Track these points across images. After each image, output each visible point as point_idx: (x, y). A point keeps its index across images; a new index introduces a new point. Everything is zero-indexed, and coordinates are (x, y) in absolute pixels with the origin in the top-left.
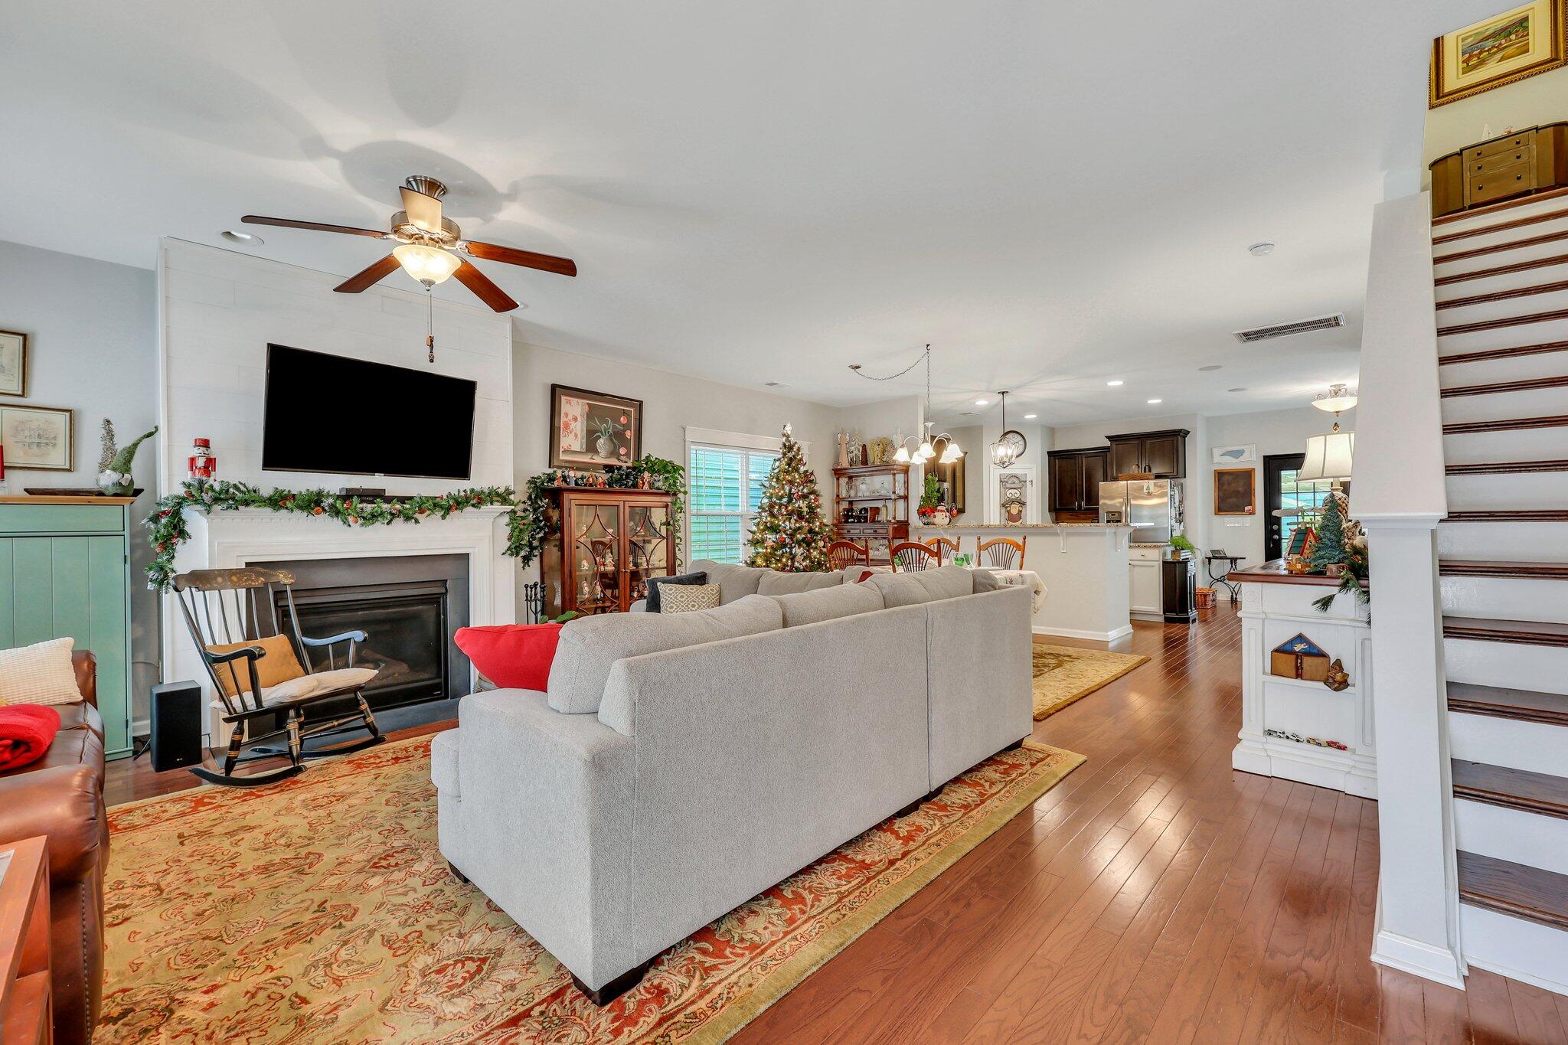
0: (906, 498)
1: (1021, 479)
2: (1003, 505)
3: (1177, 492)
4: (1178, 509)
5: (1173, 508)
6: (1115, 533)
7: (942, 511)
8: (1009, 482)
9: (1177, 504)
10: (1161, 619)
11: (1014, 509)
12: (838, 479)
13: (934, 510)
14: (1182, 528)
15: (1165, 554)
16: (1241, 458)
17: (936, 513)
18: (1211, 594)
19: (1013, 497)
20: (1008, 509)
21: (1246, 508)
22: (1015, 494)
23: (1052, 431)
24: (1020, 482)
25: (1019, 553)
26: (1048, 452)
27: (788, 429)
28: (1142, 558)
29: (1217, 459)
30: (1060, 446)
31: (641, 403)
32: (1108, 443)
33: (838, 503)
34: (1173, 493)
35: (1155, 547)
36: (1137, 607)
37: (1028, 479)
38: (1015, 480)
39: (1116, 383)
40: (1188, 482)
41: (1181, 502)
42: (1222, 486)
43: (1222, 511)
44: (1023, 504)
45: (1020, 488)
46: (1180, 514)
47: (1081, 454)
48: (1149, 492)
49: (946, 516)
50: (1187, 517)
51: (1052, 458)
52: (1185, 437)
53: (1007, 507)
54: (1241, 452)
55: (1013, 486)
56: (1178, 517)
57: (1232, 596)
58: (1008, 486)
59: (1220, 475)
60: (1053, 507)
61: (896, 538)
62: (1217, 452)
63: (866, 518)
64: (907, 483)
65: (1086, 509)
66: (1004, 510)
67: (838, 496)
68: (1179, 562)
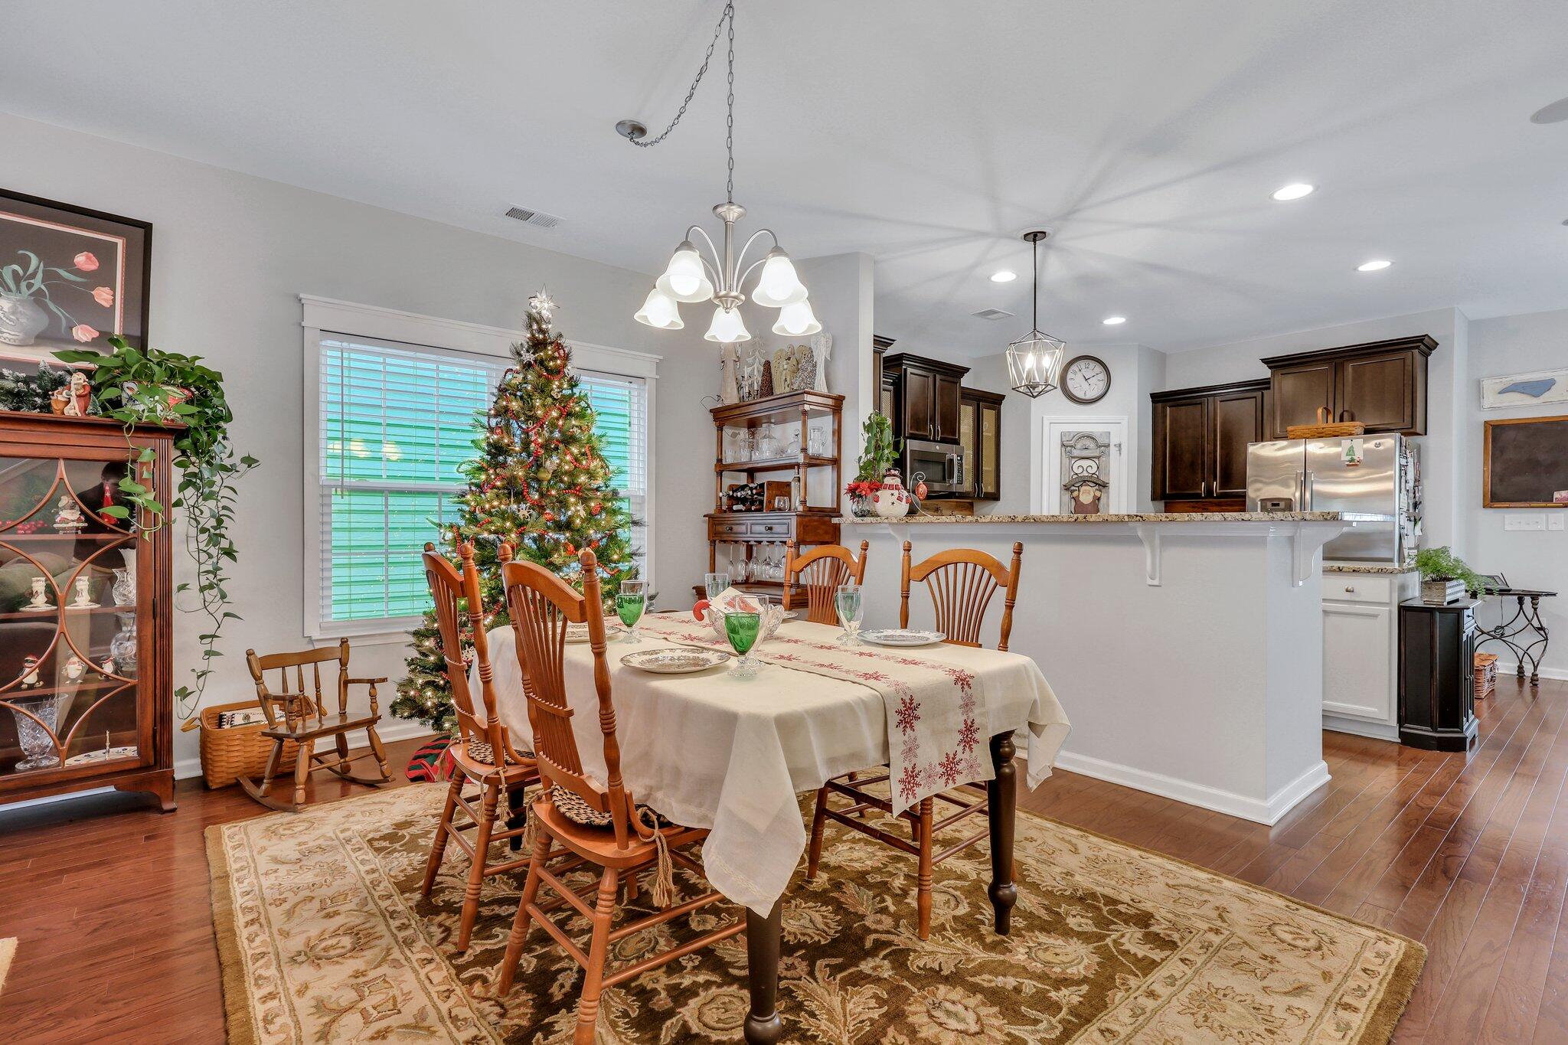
0: (836, 462)
1: (1101, 441)
2: (1067, 488)
3: (1410, 460)
4: (1411, 495)
5: (1404, 492)
6: (1291, 540)
7: (891, 487)
8: (1079, 446)
9: (1411, 484)
10: (1393, 736)
11: (1086, 496)
12: (720, 429)
13: (876, 487)
14: (1418, 532)
15: (1403, 588)
16: (1546, 397)
17: (878, 493)
18: (1488, 668)
19: (1086, 474)
20: (1075, 494)
21: (1557, 495)
22: (1089, 467)
23: (1159, 359)
24: (1098, 448)
25: (1001, 593)
26: (1153, 396)
27: (543, 306)
28: (1348, 596)
29: (1489, 400)
30: (1174, 383)
31: (147, 227)
32: (1265, 373)
33: (720, 474)
34: (1403, 461)
35: (1380, 572)
36: (1338, 705)
37: (1114, 441)
38: (1091, 444)
39: (1294, 191)
40: (1431, 442)
41: (1417, 481)
42: (1502, 452)
43: (1499, 501)
44: (1103, 486)
45: (1098, 458)
46: (1415, 505)
47: (1214, 395)
48: (1352, 460)
49: (900, 499)
50: (1428, 510)
51: (1159, 405)
52: (1426, 355)
53: (1072, 492)
54: (1547, 385)
55: (1085, 453)
56: (1411, 510)
57: (1520, 669)
58: (1076, 453)
59: (1498, 434)
60: (1159, 490)
61: (806, 543)
62: (1490, 386)
63: (761, 502)
64: (838, 433)
65: (1220, 496)
66: (1067, 496)
67: (720, 461)
68: (1443, 611)
